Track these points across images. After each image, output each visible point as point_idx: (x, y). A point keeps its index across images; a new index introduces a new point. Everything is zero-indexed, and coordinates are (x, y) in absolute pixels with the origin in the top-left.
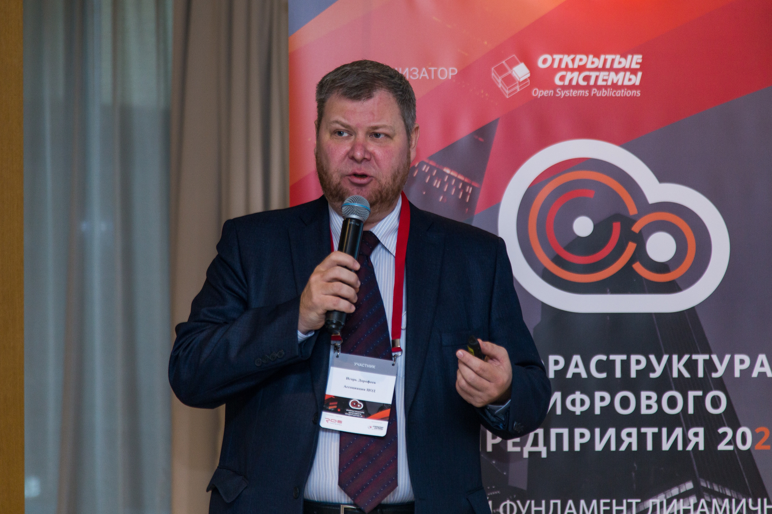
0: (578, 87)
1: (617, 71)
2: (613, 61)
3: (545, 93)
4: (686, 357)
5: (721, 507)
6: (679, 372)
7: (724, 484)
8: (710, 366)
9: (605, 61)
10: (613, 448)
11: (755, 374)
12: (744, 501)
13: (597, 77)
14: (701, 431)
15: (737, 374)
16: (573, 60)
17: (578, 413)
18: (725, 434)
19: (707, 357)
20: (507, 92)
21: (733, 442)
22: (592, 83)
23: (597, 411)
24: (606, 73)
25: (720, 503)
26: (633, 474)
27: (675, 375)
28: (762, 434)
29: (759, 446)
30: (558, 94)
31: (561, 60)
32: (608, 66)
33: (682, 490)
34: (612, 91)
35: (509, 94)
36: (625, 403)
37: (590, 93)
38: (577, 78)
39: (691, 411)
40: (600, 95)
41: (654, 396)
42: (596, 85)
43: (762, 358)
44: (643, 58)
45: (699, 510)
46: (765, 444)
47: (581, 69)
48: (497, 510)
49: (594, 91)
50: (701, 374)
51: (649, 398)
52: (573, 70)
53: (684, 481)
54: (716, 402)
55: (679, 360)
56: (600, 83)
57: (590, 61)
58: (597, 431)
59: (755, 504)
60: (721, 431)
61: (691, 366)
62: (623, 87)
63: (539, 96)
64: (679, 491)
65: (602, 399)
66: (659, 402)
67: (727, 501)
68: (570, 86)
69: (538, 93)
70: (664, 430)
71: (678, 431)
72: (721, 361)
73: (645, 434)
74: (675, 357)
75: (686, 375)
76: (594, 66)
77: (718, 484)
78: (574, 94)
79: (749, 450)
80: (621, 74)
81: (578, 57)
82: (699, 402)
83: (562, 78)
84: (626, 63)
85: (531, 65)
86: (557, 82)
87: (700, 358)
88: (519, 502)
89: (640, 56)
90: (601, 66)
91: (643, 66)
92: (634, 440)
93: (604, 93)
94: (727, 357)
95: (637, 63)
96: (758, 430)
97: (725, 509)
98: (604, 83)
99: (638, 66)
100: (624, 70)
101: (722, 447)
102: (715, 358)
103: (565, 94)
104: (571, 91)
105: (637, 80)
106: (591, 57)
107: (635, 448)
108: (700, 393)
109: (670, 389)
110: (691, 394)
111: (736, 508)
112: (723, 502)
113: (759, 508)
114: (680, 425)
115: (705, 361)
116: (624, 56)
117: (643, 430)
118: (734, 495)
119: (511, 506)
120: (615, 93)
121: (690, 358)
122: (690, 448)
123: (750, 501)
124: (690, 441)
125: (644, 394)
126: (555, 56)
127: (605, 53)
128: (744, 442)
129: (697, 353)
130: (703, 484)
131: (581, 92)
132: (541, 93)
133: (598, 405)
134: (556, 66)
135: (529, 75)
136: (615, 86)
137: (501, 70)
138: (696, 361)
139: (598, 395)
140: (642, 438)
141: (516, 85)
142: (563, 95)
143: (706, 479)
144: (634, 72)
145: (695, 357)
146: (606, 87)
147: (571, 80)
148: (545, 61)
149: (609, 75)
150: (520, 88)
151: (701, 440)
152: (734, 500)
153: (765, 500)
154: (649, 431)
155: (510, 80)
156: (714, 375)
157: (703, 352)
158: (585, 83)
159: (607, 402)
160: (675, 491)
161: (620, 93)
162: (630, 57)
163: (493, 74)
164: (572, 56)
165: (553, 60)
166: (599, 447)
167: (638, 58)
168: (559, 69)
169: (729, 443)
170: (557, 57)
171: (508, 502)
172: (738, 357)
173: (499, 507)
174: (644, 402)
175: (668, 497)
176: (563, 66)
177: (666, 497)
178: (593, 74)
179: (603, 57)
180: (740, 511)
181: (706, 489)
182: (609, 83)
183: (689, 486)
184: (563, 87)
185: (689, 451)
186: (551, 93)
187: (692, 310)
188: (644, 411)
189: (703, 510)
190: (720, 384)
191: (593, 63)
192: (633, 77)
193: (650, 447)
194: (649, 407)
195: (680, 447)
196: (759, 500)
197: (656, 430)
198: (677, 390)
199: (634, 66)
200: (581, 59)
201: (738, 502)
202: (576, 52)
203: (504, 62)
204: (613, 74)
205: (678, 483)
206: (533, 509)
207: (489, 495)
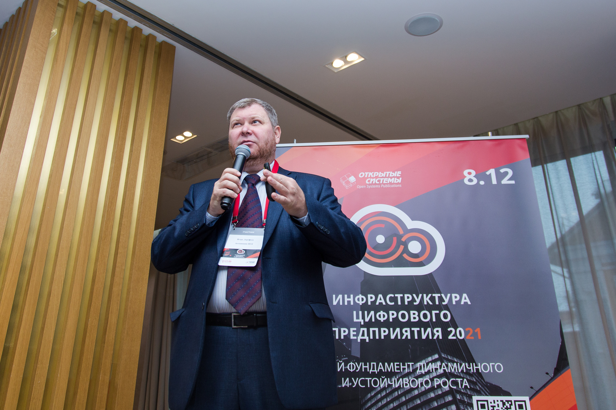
0: (375, 184)
1: (391, 178)
2: (389, 174)
3: (362, 187)
4: (430, 295)
5: (453, 367)
6: (427, 301)
7: (453, 356)
8: (441, 299)
9: (386, 174)
10: (399, 338)
11: (462, 303)
12: (463, 364)
13: (383, 180)
14: (440, 329)
15: (454, 303)
16: (373, 174)
17: (382, 321)
18: (451, 331)
19: (439, 295)
20: (347, 187)
21: (455, 335)
22: (381, 182)
23: (391, 320)
24: (387, 179)
25: (452, 365)
26: (410, 350)
27: (425, 303)
28: (469, 331)
29: (468, 337)
30: (367, 187)
31: (368, 174)
32: (387, 176)
33: (433, 359)
34: (390, 185)
35: (348, 188)
36: (403, 316)
37: (381, 186)
38: (375, 181)
39: (434, 320)
40: (385, 187)
41: (416, 313)
42: (383, 183)
43: (465, 295)
44: (401, 173)
45: (442, 368)
46: (471, 336)
47: (376, 177)
48: (346, 367)
49: (382, 185)
50: (437, 303)
51: (414, 314)
52: (373, 178)
53: (434, 354)
54: (445, 316)
55: (427, 297)
56: (384, 182)
57: (380, 174)
58: (391, 329)
59: (469, 366)
60: (449, 329)
61: (432, 299)
62: (394, 183)
63: (360, 188)
64: (432, 359)
65: (393, 314)
66: (419, 316)
67: (455, 364)
68: (372, 184)
69: (360, 187)
70: (422, 329)
71: (429, 330)
72: (446, 297)
73: (414, 331)
74: (425, 295)
75: (431, 303)
76: (381, 176)
77: (450, 355)
78: (374, 187)
79: (463, 339)
80: (393, 179)
81: (375, 173)
82: (437, 315)
83: (369, 181)
84: (395, 174)
85: (356, 177)
86: (367, 182)
87: (436, 296)
88: (356, 363)
89: (401, 172)
90: (384, 176)
91: (402, 175)
92: (409, 334)
93: (386, 186)
94: (449, 295)
95: (399, 175)
96: (467, 329)
97: (455, 368)
98: (386, 182)
99: (400, 176)
100: (394, 177)
101: (450, 337)
102: (443, 295)
103: (371, 187)
104: (373, 186)
105: (399, 181)
106: (380, 173)
107: (409, 337)
108: (438, 312)
109: (424, 310)
110: (434, 312)
111: (460, 368)
112: (454, 365)
113: (471, 368)
114: (430, 327)
115: (438, 297)
116: (394, 172)
117: (413, 329)
118: (459, 361)
119: (353, 365)
120: (391, 186)
121: (432, 296)
122: (435, 337)
123: (467, 364)
124: (435, 334)
125: (412, 312)
126: (365, 173)
127: (386, 171)
128: (461, 335)
129: (435, 293)
130: (443, 355)
131: (377, 186)
132: (361, 187)
133: (391, 317)
134: (366, 176)
135: (355, 180)
136: (390, 183)
137: (344, 179)
138: (435, 297)
139: (391, 312)
140: (412, 333)
141: (350, 184)
142: (369, 187)
143: (444, 353)
144: (398, 178)
145: (434, 295)
146: (387, 184)
147: (373, 182)
148: (362, 175)
149: (388, 179)
150: (352, 185)
151: (440, 334)
152: (459, 364)
153: (474, 364)
154: (416, 330)
155: (348, 182)
156: (443, 303)
157: (437, 293)
158: (378, 183)
159: (395, 316)
160: (430, 359)
161: (393, 186)
162: (396, 172)
163: (341, 180)
164: (373, 173)
165: (365, 174)
166: (393, 337)
167: (399, 172)
168: (368, 178)
169: (453, 336)
170: (367, 173)
171: (351, 363)
172: (453, 295)
173: (347, 366)
174: (412, 316)
175: (427, 362)
176: (369, 176)
177: (426, 362)
178: (382, 179)
179: (385, 173)
180: (462, 369)
181: (445, 358)
182: (388, 182)
183: (436, 356)
184: (370, 184)
185: (435, 339)
186: (365, 187)
187: (431, 274)
188: (412, 320)
189: (444, 369)
190: (446, 307)
191: (381, 175)
192: (398, 180)
193: (416, 337)
194: (414, 318)
195: (430, 337)
196: (471, 364)
197: (418, 329)
198: (427, 310)
199: (398, 175)
200: (376, 174)
201: (461, 365)
202: (374, 172)
203: (345, 176)
204: (389, 179)
205: (431, 355)
206: (363, 367)
207: (342, 359)
